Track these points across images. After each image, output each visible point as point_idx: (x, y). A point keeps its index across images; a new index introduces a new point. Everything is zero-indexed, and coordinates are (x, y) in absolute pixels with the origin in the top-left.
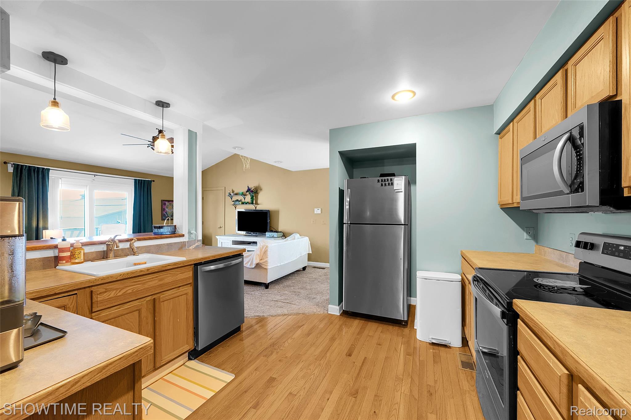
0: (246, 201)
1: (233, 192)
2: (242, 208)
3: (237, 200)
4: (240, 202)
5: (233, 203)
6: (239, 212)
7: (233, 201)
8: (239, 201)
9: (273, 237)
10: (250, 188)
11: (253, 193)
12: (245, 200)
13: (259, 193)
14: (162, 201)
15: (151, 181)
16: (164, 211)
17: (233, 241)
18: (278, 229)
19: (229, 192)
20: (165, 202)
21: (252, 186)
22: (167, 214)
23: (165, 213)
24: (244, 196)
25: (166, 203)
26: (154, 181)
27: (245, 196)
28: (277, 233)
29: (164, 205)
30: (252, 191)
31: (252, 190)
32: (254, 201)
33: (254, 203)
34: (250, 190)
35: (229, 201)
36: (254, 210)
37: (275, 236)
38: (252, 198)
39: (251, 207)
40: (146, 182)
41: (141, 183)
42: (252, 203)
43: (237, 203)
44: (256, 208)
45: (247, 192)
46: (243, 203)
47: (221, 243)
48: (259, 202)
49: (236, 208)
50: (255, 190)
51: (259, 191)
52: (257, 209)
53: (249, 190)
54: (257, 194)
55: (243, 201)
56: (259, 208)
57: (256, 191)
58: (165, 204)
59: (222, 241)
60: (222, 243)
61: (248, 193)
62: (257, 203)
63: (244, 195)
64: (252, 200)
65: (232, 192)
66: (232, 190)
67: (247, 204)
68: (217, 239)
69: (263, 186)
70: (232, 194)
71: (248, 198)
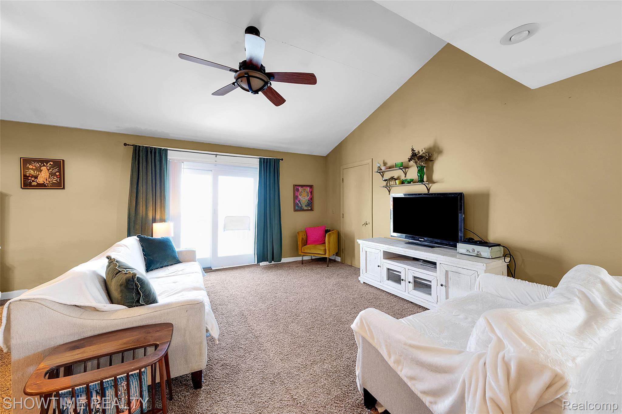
0: (409, 177)
1: (385, 164)
2: (400, 192)
3: (392, 178)
4: (397, 181)
5: (385, 183)
6: (395, 199)
7: (385, 180)
8: (395, 179)
9: (478, 256)
10: (416, 151)
11: (422, 161)
12: (406, 177)
13: (435, 160)
14: (295, 186)
15: (279, 160)
16: (297, 199)
17: (384, 252)
18: (487, 236)
19: (379, 165)
20: (297, 187)
21: (420, 149)
22: (300, 203)
23: (298, 202)
24: (404, 170)
25: (299, 188)
26: (282, 160)
27: (407, 169)
28: (490, 247)
29: (296, 192)
30: (421, 157)
31: (420, 154)
32: (425, 177)
33: (425, 179)
34: (416, 155)
35: (379, 181)
36: (425, 194)
37: (484, 254)
38: (421, 170)
39: (420, 189)
40: (272, 160)
41: (267, 162)
42: (421, 181)
43: (392, 183)
44: (429, 190)
45: (410, 160)
46: (403, 183)
47: (365, 253)
48: (435, 177)
49: (390, 192)
50: (427, 154)
51: (435, 155)
52: (430, 192)
53: (414, 156)
54: (430, 163)
55: (403, 177)
56: (435, 189)
57: (430, 157)
58: (298, 190)
59: (368, 250)
60: (366, 251)
61: (412, 163)
62: (431, 181)
63: (404, 167)
64: (421, 176)
65: (382, 165)
66: (384, 161)
67: (410, 183)
68: (359, 244)
69: (444, 144)
70: (383, 168)
71: (413, 173)
